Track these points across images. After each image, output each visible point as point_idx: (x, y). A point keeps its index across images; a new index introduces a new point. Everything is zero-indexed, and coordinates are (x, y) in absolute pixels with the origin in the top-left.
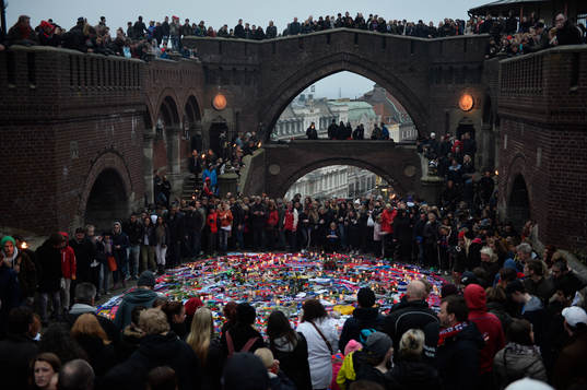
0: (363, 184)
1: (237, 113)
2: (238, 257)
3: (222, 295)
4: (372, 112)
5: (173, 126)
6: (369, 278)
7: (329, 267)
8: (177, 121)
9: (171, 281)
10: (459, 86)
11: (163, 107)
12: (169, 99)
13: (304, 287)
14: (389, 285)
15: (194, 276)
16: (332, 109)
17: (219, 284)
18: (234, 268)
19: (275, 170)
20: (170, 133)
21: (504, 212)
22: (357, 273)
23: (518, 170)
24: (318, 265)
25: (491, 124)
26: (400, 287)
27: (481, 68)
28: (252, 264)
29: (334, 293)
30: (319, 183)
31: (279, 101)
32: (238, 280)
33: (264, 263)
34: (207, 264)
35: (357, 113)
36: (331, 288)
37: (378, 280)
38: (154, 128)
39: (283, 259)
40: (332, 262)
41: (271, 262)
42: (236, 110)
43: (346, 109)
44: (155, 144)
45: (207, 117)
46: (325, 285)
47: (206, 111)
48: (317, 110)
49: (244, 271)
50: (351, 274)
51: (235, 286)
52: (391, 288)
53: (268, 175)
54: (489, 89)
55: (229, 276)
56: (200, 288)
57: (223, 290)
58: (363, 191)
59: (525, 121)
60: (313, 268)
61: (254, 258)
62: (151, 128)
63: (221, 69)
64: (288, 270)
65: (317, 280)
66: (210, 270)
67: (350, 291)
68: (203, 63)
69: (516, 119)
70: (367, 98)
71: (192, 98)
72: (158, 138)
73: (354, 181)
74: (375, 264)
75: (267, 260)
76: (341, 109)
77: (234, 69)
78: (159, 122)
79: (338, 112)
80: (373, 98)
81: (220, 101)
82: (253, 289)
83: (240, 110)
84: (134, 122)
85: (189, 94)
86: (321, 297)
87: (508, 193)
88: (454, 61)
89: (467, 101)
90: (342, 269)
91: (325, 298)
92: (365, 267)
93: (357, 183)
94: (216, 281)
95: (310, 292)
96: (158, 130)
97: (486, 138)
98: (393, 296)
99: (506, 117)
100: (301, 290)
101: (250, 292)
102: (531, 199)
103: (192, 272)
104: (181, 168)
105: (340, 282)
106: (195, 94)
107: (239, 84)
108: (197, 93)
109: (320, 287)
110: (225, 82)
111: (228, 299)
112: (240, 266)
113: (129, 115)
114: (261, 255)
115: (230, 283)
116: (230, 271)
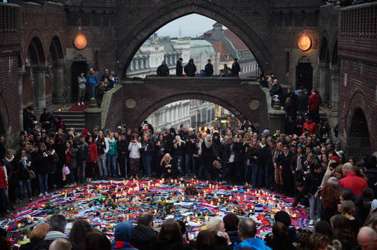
0: (204, 116)
1: (97, 52)
2: (106, 184)
3: (98, 218)
4: (212, 50)
5: (40, 64)
6: (227, 202)
7: (190, 192)
8: (43, 60)
9: (48, 207)
10: (299, 28)
11: (31, 48)
12: (36, 40)
13: (171, 210)
14: (246, 208)
15: (68, 202)
16: (176, 47)
17: (93, 208)
18: (103, 194)
19: (131, 104)
20: (36, 71)
21: (345, 141)
22: (216, 197)
23: (358, 105)
24: (180, 190)
25: (328, 62)
26: (256, 208)
27: (317, 12)
28: (119, 190)
29: (199, 215)
30: (164, 115)
31: (134, 41)
32: (110, 205)
33: (131, 189)
34: (77, 192)
35: (198, 51)
36: (195, 211)
37: (236, 203)
38: (24, 66)
39: (148, 185)
40: (193, 187)
41: (137, 188)
42: (96, 49)
43: (188, 46)
44: (23, 81)
45: (69, 55)
46: (190, 208)
47: (67, 49)
48: (162, 48)
49: (114, 197)
50: (210, 198)
51: (108, 210)
52: (248, 210)
53: (125, 110)
54: (326, 31)
55: (101, 202)
56: (76, 213)
57: (98, 214)
58: (204, 122)
59: (364, 62)
60: (175, 193)
61: (119, 185)
62: (21, 66)
63: (81, 11)
64: (153, 195)
65: (181, 203)
66: (82, 197)
67: (213, 213)
68: (65, 6)
69: (356, 60)
70: (207, 36)
71: (56, 39)
72: (25, 76)
73: (196, 114)
74: (230, 189)
75: (133, 187)
76: (183, 47)
77: (94, 12)
78: (27, 61)
79: (181, 49)
80: (212, 37)
81: (81, 41)
82: (125, 212)
83: (99, 49)
84: (11, 62)
85: (53, 35)
86: (188, 218)
87: (349, 124)
88: (293, 5)
89: (305, 42)
90: (202, 193)
91: (191, 219)
92: (222, 192)
93: (199, 115)
94: (90, 206)
95: (177, 214)
96: (26, 68)
97: (322, 75)
98: (251, 217)
99: (346, 58)
100: (169, 213)
101: (124, 215)
102: (370, 129)
103: (66, 199)
104: (47, 103)
105: (201, 205)
106: (58, 35)
107: (98, 25)
108: (59, 33)
109: (186, 210)
110: (85, 23)
111: (105, 222)
112: (109, 192)
113: (7, 55)
114: (125, 182)
115: (103, 207)
116: (100, 197)
